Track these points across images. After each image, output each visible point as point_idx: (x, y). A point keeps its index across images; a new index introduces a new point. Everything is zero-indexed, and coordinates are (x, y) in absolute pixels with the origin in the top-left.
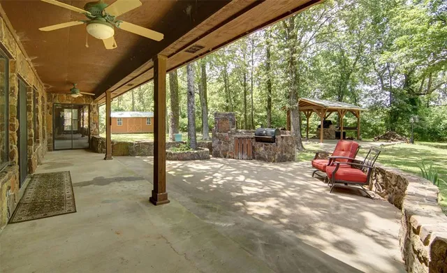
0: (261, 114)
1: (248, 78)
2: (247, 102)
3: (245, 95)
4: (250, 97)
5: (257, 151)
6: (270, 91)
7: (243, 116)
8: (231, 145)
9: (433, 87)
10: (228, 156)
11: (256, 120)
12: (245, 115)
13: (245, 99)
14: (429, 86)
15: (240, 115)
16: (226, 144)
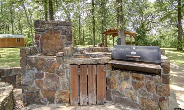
0: (87, 37)
1: (81, 20)
2: (81, 32)
3: (80, 29)
4: (82, 29)
5: (117, 88)
6: (94, 24)
7: (78, 38)
8: (64, 79)
9: (151, 28)
10: (57, 99)
11: (85, 40)
12: (80, 38)
13: (80, 30)
14: (150, 27)
15: (78, 37)
16: (52, 77)
